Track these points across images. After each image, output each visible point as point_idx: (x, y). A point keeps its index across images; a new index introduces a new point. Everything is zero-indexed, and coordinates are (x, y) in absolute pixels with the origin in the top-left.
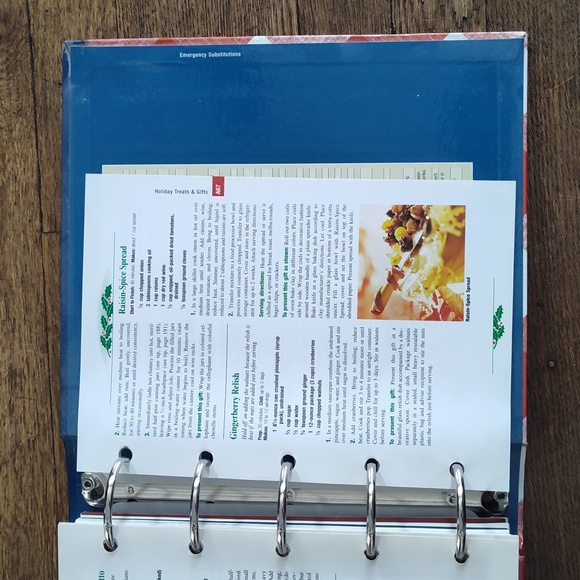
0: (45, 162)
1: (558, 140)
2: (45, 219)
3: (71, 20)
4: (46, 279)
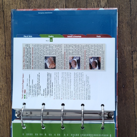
0: (7, 39)
1: (125, 35)
2: (7, 53)
3: (13, 7)
4: (7, 67)
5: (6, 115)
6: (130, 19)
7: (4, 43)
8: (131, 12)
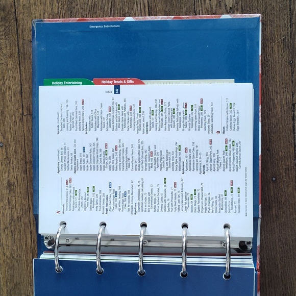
0: (24, 80)
1: (277, 68)
2: (25, 108)
3: (36, 9)
4: (26, 138)
5: (24, 240)
6: (289, 33)
7: (19, 88)
8: (291, 18)
